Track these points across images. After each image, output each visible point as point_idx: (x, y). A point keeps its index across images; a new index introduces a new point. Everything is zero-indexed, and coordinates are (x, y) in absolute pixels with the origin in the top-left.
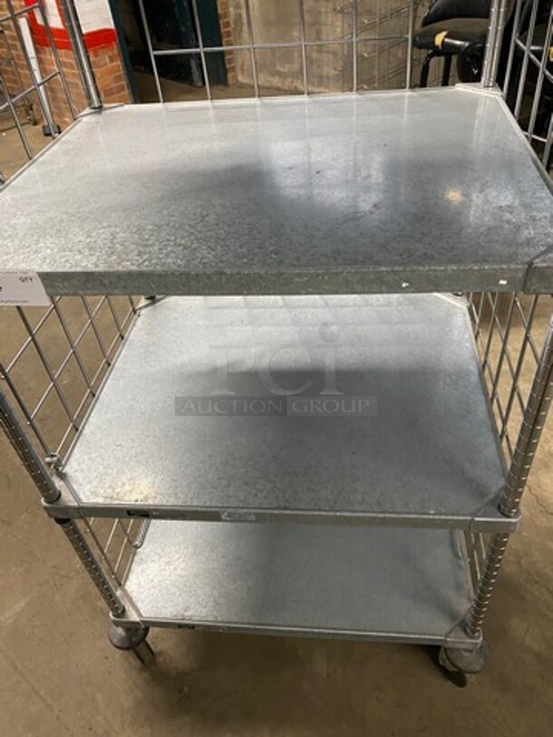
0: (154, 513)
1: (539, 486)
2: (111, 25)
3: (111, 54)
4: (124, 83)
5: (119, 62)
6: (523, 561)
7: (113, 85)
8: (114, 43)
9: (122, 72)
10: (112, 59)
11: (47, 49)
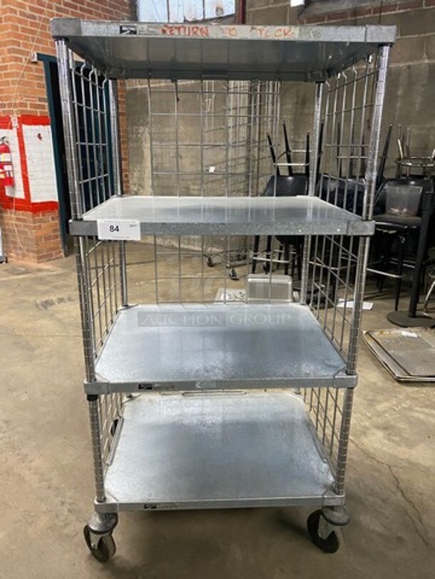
0: (156, 385)
1: (362, 444)
2: (56, 200)
3: (53, 215)
4: (59, 233)
5: (57, 221)
6: (361, 484)
7: (52, 234)
8: (56, 210)
9: (58, 227)
10: (53, 219)
11: (9, 211)
